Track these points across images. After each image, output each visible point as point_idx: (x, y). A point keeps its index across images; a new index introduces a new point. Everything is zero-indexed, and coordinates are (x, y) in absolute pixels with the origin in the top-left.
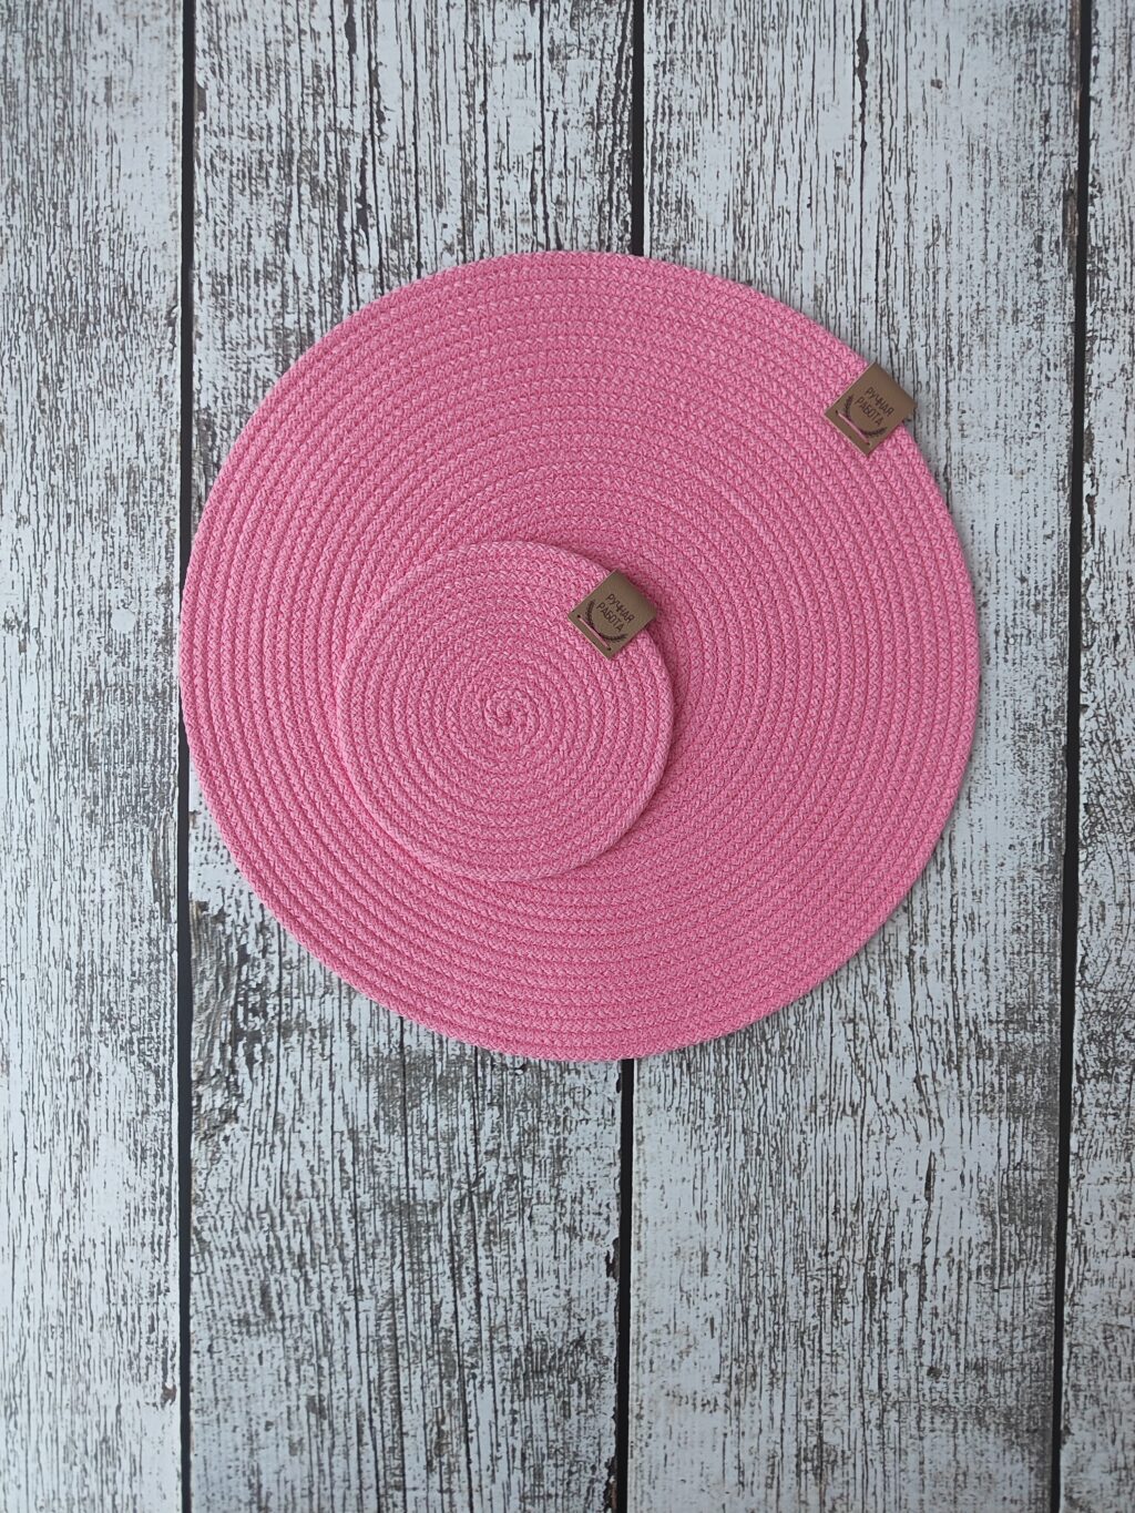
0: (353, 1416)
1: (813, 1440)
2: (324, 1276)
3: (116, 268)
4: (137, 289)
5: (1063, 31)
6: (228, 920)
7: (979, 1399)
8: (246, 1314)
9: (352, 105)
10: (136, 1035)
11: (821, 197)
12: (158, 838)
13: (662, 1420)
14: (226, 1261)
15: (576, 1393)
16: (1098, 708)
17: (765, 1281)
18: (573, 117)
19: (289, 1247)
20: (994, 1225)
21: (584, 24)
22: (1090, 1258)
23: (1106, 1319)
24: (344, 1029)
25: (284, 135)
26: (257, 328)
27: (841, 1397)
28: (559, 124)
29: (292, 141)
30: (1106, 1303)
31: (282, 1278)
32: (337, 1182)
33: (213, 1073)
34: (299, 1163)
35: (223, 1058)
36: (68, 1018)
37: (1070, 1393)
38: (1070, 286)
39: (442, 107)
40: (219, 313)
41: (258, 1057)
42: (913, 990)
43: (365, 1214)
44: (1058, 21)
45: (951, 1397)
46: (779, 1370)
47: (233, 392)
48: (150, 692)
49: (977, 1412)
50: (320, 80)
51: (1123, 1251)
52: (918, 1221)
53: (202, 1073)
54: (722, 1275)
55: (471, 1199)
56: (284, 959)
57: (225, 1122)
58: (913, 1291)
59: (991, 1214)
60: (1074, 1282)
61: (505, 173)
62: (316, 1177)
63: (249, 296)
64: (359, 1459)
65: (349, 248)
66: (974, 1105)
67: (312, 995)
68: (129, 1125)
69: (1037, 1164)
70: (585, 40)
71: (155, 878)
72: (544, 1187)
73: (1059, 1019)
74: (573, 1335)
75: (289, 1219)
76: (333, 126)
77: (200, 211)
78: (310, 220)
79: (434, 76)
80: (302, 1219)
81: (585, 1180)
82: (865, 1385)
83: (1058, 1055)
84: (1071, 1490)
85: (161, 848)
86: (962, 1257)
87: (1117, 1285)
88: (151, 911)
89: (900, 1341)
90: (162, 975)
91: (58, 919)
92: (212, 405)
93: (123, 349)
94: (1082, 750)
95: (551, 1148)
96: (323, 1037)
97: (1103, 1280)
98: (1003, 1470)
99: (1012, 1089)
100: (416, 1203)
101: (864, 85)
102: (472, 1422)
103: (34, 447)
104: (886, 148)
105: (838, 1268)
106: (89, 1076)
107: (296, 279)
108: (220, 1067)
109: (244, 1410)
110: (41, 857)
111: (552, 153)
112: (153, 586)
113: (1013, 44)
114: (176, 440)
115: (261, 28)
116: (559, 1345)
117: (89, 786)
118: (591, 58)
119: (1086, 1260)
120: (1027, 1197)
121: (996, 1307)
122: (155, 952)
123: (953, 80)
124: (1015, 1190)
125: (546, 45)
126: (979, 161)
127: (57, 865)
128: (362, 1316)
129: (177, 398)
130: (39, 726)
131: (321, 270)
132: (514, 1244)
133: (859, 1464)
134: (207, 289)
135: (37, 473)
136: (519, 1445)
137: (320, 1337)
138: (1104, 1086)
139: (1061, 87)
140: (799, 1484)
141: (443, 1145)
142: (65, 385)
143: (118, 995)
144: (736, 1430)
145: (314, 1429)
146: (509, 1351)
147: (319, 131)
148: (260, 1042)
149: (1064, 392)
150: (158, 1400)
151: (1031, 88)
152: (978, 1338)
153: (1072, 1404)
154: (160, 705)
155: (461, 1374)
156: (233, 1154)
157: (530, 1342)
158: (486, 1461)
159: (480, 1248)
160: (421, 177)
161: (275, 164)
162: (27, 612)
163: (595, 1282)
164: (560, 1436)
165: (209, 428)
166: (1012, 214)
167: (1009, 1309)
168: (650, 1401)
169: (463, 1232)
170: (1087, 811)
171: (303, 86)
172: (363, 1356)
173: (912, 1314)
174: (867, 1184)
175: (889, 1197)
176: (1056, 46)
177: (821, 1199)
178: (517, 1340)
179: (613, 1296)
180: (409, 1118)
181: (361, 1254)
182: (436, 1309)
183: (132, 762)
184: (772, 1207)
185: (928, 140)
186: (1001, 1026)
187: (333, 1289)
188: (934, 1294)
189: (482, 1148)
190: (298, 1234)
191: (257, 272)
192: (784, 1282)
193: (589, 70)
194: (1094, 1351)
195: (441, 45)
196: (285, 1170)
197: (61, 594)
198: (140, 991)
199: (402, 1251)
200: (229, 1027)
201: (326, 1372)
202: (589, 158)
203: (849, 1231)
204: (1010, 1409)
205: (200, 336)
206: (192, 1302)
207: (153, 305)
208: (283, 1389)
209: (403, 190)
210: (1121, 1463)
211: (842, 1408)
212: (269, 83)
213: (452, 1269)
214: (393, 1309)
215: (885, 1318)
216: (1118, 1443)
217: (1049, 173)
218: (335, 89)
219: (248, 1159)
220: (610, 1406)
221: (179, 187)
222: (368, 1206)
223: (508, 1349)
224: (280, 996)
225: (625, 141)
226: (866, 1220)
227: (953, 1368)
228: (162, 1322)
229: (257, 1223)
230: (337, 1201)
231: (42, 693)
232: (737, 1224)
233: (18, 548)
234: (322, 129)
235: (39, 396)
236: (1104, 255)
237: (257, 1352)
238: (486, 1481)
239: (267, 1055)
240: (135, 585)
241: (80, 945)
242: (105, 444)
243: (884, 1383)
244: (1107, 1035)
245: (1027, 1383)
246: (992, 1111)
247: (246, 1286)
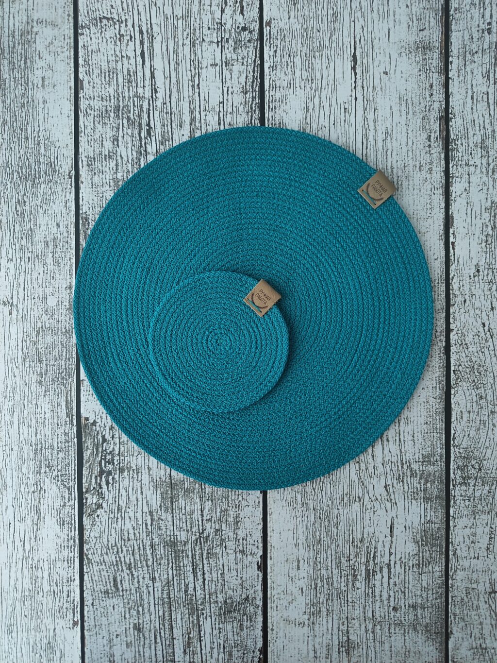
0: (153, 631)
1: (345, 638)
2: (139, 573)
3: (47, 155)
4: (56, 163)
5: (437, 51)
6: (97, 424)
7: (414, 620)
8: (107, 589)
9: (144, 86)
10: (60, 473)
11: (339, 121)
12: (68, 391)
13: (282, 630)
14: (99, 567)
15: (246, 620)
16: (458, 330)
17: (324, 572)
18: (235, 89)
19: (125, 561)
20: (419, 547)
21: (239, 51)
22: (460, 560)
23: (466, 585)
24: (147, 469)
25: (116, 99)
26: (106, 179)
27: (356, 620)
28: (230, 92)
29: (119, 101)
30: (466, 579)
31: (122, 574)
32: (145, 533)
33: (92, 488)
34: (128, 526)
35: (96, 482)
36: (31, 466)
37: (452, 617)
38: (443, 156)
39: (181, 86)
40: (90, 173)
41: (111, 481)
42: (383, 449)
43: (156, 547)
44: (435, 47)
45: (403, 619)
46: (330, 609)
47: (96, 205)
48: (64, 330)
49: (413, 625)
50: (130, 76)
51: (473, 557)
52: (387, 545)
53: (88, 489)
54: (306, 570)
55: (200, 540)
56: (121, 441)
57: (97, 509)
58: (386, 574)
59: (418, 542)
60: (453, 570)
61: (208, 113)
62: (136, 531)
63: (102, 166)
64: (155, 649)
65: (143, 145)
66: (410, 497)
67: (133, 455)
68: (57, 511)
69: (436, 521)
70: (240, 58)
71: (67, 408)
72: (231, 534)
73: (444, 460)
74: (244, 596)
75: (124, 549)
76: (136, 95)
77: (82, 131)
78: (127, 134)
79: (177, 74)
80: (130, 549)
81: (248, 531)
82: (366, 615)
83: (444, 475)
84: (454, 658)
85: (69, 395)
86: (406, 561)
87: (471, 571)
88: (66, 421)
89: (381, 596)
90: (70, 448)
91: (27, 425)
92: (88, 211)
93: (51, 188)
94: (451, 348)
95: (234, 517)
96: (138, 473)
97: (465, 569)
98: (425, 650)
99: (425, 490)
100: (177, 542)
101: (356, 74)
102: (202, 633)
103: (14, 230)
104: (365, 100)
105: (354, 566)
106: (40, 491)
107: (122, 158)
108: (95, 486)
109: (107, 629)
110: (19, 400)
111: (227, 105)
112: (64, 286)
113: (417, 56)
114: (73, 225)
115: (106, 55)
116: (238, 600)
117: (39, 370)
118: (242, 65)
119: (458, 561)
120: (432, 535)
121: (420, 581)
122: (67, 439)
123: (392, 72)
124: (427, 532)
125: (224, 60)
126: (404, 104)
127: (26, 403)
128: (156, 589)
129: (73, 208)
130: (18, 345)
131: (132, 154)
132: (219, 558)
133: (364, 648)
134: (85, 163)
135: (16, 240)
136: (222, 643)
137: (138, 598)
138: (464, 488)
139: (437, 74)
140: (340, 657)
141: (189, 517)
142: (27, 204)
143: (52, 457)
144: (313, 634)
145: (136, 637)
146: (217, 603)
147: (130, 97)
148: (111, 475)
149: (441, 199)
150: (71, 626)
151: (425, 74)
152: (413, 594)
153: (453, 621)
154: (68, 336)
155: (197, 613)
156: (101, 522)
157: (226, 599)
158: (208, 649)
159: (204, 560)
160: (173, 115)
161: (112, 111)
162: (12, 298)
163: (253, 574)
164: (239, 638)
165: (86, 220)
166: (418, 126)
167: (426, 582)
168: (277, 623)
169: (197, 553)
170: (454, 373)
171: (123, 79)
172: (157, 606)
173: (385, 585)
174: (366, 530)
175: (375, 536)
176: (434, 57)
177: (346, 536)
178: (221, 598)
179: (260, 579)
180: (174, 506)
181: (155, 563)
182: (187, 586)
183: (57, 359)
184: (326, 541)
185: (383, 96)
186: (420, 463)
187: (143, 578)
188: (394, 576)
189: (205, 518)
190: (128, 555)
191: (106, 156)
192: (332, 572)
193: (241, 70)
194: (462, 599)
195: (180, 61)
196: (123, 528)
197: (26, 290)
198: (61, 455)
199: (172, 562)
200: (99, 469)
201: (141, 613)
202: (242, 106)
203: (358, 550)
204: (427, 624)
205: (82, 182)
206: (85, 584)
207: (63, 170)
208: (123, 620)
209: (166, 121)
210: (474, 646)
211: (357, 625)
212: (109, 78)
213: (193, 569)
214: (168, 586)
215: (374, 586)
216: (473, 637)
217: (433, 108)
218: (137, 80)
219: (107, 524)
220: (260, 625)
221: (73, 121)
222: (157, 543)
223: (217, 602)
224: (119, 456)
225: (257, 99)
226: (365, 546)
227: (403, 607)
228: (72, 593)
229: (111, 551)
230: (144, 541)
231: (19, 331)
232: (312, 548)
233: (8, 271)
234: (132, 96)
235: (16, 208)
236: (457, 143)
237: (112, 605)
238: (209, 658)
239: (115, 481)
240: (56, 286)
241: (36, 436)
242: (44, 228)
243: (374, 613)
244: (465, 466)
245: (434, 613)
246: (417, 499)
247: (107, 578)
